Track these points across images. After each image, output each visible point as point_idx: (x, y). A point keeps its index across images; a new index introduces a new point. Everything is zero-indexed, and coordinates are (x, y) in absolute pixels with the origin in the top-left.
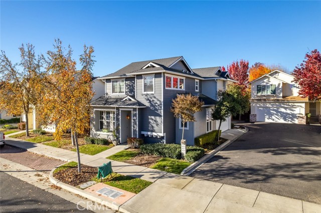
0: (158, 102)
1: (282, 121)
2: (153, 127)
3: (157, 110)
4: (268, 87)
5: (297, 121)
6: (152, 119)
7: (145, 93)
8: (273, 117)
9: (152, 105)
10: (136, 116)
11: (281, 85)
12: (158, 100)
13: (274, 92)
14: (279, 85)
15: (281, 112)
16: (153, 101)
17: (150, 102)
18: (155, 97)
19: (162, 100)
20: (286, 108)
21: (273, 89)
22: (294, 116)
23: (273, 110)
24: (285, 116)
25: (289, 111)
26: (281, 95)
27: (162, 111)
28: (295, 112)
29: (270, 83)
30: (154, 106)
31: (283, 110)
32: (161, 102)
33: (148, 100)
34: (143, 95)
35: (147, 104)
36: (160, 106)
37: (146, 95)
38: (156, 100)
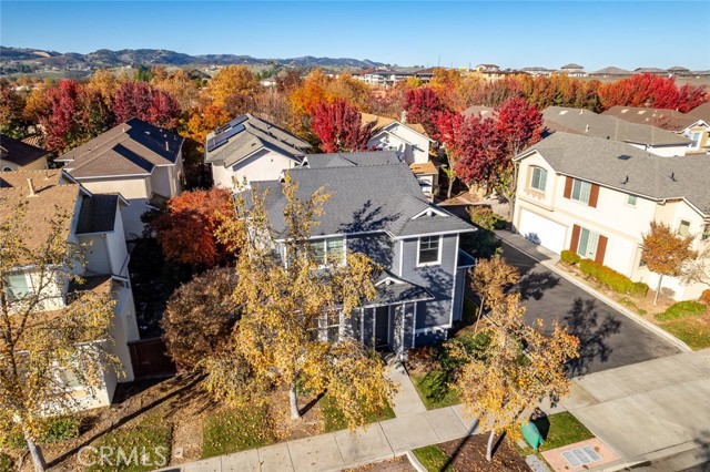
0: (447, 278)
2: (433, 318)
3: (444, 290)
6: (434, 307)
7: (423, 265)
9: (434, 284)
10: (413, 312)
11: (404, 148)
12: (447, 274)
14: (401, 146)
16: (437, 276)
17: (431, 278)
18: (441, 271)
19: (455, 274)
27: (453, 290)
29: (389, 145)
30: (438, 286)
32: (451, 276)
33: (428, 276)
34: (416, 269)
35: (425, 283)
36: (449, 283)
37: (423, 269)
38: (442, 275)
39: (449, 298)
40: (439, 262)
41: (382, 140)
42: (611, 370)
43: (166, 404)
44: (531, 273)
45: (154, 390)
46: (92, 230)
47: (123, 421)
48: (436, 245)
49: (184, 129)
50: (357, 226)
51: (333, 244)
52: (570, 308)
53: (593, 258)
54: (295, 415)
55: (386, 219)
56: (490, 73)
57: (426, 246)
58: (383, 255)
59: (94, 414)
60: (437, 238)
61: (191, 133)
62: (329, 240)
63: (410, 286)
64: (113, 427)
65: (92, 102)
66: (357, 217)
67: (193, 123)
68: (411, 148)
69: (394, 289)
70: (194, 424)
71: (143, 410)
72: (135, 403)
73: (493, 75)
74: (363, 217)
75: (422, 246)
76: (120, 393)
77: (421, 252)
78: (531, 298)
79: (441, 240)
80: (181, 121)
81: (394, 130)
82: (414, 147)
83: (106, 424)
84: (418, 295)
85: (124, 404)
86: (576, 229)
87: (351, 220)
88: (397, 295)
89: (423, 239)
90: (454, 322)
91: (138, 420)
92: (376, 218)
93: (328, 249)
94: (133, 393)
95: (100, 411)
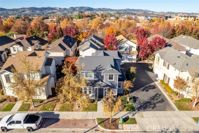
0: (116, 84)
1: (128, 61)
3: (115, 87)
4: (124, 47)
5: (133, 61)
8: (125, 60)
11: (129, 47)
13: (126, 50)
14: (128, 46)
15: (128, 58)
17: (112, 83)
20: (130, 56)
21: (126, 48)
22: (132, 59)
23: (125, 57)
24: (129, 59)
25: (131, 58)
26: (128, 51)
28: (133, 58)
29: (125, 46)
30: (113, 85)
31: (129, 57)
32: (117, 84)
33: (111, 83)
34: (108, 81)
35: (110, 84)
36: (116, 85)
37: (110, 81)
38: (114, 83)
39: (116, 88)
40: (113, 80)
41: (123, 45)
42: (153, 111)
43: (56, 100)
44: (150, 84)
45: (55, 97)
46: (47, 65)
47: (48, 102)
48: (113, 76)
49: (79, 38)
50: (96, 71)
51: (91, 73)
52: (154, 95)
53: (167, 83)
54: (77, 107)
55: (103, 69)
56: (182, 17)
57: (110, 76)
58: (102, 77)
59: (44, 100)
60: (113, 75)
61: (80, 38)
62: (90, 73)
63: (106, 84)
64: (46, 103)
65: (59, 31)
66: (96, 68)
67: (81, 36)
68: (131, 47)
69: (102, 84)
70: (59, 105)
71: (52, 101)
72: (51, 99)
73: (183, 17)
74: (98, 69)
75: (109, 76)
76: (49, 97)
77: (109, 78)
78: (145, 91)
79: (114, 75)
80: (78, 36)
81: (126, 42)
82: (132, 47)
83: (45, 102)
84: (107, 87)
85: (49, 99)
86: (165, 74)
87: (95, 69)
88: (102, 86)
89: (109, 75)
90: (118, 94)
91: (50, 102)
92: (100, 69)
93: (90, 74)
94: (51, 98)
95: (45, 100)
